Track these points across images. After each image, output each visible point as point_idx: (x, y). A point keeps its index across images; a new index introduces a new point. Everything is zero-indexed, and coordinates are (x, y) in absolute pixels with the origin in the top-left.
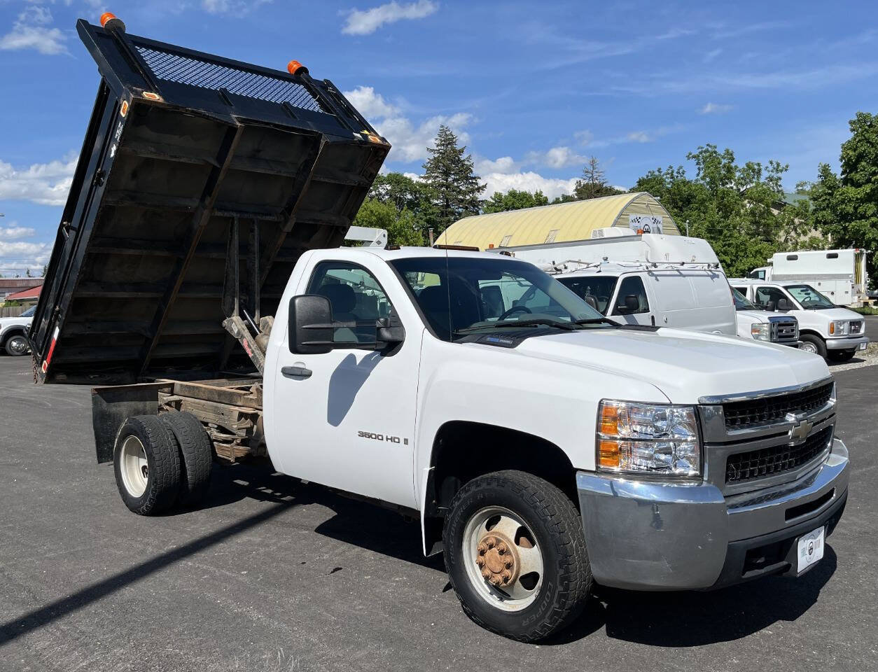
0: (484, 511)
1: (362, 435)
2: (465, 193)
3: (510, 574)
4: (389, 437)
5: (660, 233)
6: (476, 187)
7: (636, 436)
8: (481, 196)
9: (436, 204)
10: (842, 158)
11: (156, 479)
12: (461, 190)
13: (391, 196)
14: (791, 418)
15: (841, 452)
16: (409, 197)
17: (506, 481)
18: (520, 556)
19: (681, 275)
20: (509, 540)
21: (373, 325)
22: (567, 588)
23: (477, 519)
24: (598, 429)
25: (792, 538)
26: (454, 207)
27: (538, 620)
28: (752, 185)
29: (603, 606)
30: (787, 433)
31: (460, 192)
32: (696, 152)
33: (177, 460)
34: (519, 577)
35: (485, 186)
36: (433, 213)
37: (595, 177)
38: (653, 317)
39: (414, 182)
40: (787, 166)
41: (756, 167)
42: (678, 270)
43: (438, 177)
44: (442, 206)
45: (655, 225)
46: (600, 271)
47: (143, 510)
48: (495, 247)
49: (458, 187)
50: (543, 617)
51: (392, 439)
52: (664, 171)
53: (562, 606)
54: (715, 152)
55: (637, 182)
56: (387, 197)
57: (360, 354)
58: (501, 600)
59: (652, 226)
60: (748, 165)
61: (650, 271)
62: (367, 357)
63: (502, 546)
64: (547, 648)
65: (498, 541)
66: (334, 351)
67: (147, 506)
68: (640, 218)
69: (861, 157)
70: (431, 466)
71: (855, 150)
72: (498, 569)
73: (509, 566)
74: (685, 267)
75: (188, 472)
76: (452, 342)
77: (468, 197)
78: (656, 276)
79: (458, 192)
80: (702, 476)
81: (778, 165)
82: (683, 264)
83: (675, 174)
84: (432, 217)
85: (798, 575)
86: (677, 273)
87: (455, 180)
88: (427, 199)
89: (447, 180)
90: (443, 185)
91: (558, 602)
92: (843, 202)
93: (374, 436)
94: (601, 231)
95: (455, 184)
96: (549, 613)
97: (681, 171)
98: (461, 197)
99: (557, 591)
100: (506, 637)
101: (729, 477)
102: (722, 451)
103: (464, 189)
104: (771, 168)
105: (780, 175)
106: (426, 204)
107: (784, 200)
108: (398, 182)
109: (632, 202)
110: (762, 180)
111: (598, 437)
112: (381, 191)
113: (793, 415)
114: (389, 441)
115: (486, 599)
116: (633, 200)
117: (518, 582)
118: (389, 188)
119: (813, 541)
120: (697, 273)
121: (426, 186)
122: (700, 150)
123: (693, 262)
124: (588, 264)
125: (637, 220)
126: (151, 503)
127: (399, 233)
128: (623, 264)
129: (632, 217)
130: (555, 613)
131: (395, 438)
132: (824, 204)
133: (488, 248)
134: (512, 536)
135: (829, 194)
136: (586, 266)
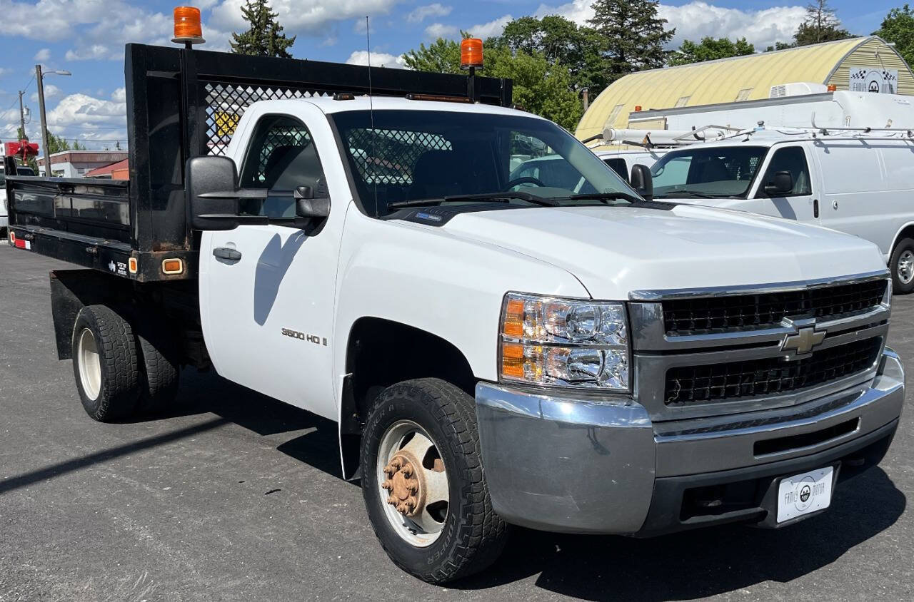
0: (398, 426)
1: (287, 333)
2: (645, 42)
3: (415, 502)
4: (310, 337)
5: (892, 92)
6: (661, 33)
7: (551, 339)
8: (665, 46)
9: (607, 57)
11: (107, 380)
12: (640, 37)
13: (547, 46)
14: (788, 324)
15: (895, 374)
16: (571, 47)
17: (417, 389)
18: (427, 482)
19: (865, 145)
20: (416, 461)
21: (292, 195)
22: (470, 521)
23: (391, 436)
24: (501, 328)
25: (770, 477)
26: (631, 60)
27: (443, 558)
29: (556, 549)
30: (777, 343)
31: (639, 40)
33: (134, 358)
34: (426, 506)
35: (673, 32)
36: (601, 69)
37: (823, 17)
38: (816, 202)
39: (578, 28)
42: (860, 139)
43: (610, 20)
44: (614, 59)
45: (886, 82)
46: (747, 140)
47: (99, 416)
48: (642, 110)
49: (637, 33)
50: (446, 555)
51: (312, 339)
53: (466, 542)
55: (882, 25)
56: (541, 48)
57: (286, 232)
58: (415, 533)
59: (881, 81)
61: (819, 140)
62: (293, 237)
63: (407, 468)
64: (456, 592)
65: (405, 462)
66: (241, 227)
67: (101, 411)
68: (865, 72)
70: (347, 372)
72: (404, 495)
73: (414, 492)
74: (871, 134)
75: (149, 374)
76: (379, 218)
77: (649, 47)
78: (826, 147)
79: (637, 40)
80: (632, 393)
82: (869, 130)
84: (599, 73)
85: (778, 526)
86: (859, 143)
87: (634, 24)
88: (595, 51)
89: (622, 25)
90: (616, 31)
91: (461, 537)
93: (296, 335)
94: (783, 89)
95: (633, 29)
96: (452, 551)
98: (640, 47)
99: (460, 524)
100: (415, 576)
101: (669, 396)
102: (658, 362)
103: (645, 36)
106: (593, 57)
108: (555, 27)
109: (854, 50)
111: (500, 339)
112: (534, 39)
113: (792, 322)
114: (310, 340)
115: (398, 531)
116: (858, 46)
117: (425, 513)
118: (544, 35)
119: (811, 484)
120: (892, 143)
121: (592, 32)
123: (888, 128)
124: (739, 131)
125: (861, 75)
126: (105, 408)
127: (549, 94)
128: (784, 130)
129: (854, 70)
130: (458, 550)
131: (315, 337)
134: (420, 457)
136: (734, 133)
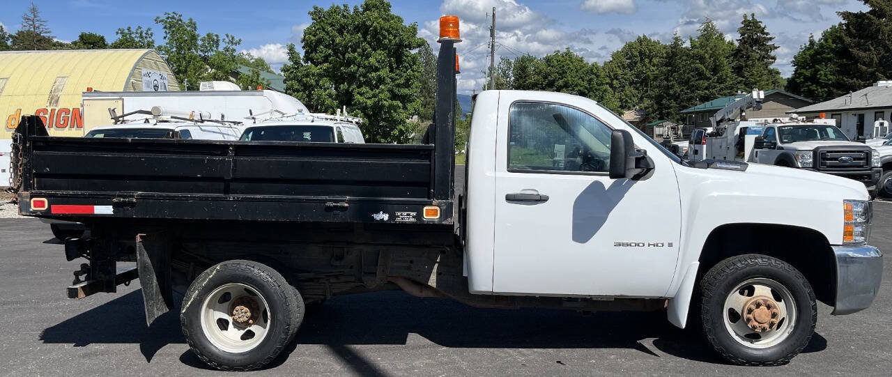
10: (304, 40)
28: (212, 53)
32: (164, 17)
37: (37, 26)
40: (240, 40)
41: (215, 38)
52: (133, 30)
54: (181, 20)
60: (208, 35)
68: (150, 73)
69: (319, 42)
71: (315, 36)
81: (233, 38)
83: (144, 35)
92: (307, 76)
97: (149, 32)
104: (227, 40)
105: (234, 47)
107: (239, 70)
110: (221, 49)
116: (145, 55)
122: (167, 16)
125: (148, 74)
129: (144, 71)
132: (292, 76)
133: (85, 91)
135: (296, 68)
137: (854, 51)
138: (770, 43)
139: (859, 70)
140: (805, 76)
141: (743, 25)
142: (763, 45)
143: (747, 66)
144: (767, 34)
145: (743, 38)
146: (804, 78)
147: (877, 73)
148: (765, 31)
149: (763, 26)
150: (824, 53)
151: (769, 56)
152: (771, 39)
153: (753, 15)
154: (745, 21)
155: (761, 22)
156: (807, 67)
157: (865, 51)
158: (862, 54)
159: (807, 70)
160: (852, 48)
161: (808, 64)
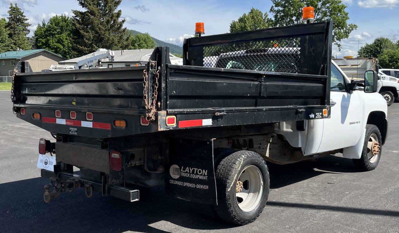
1: (350, 123)
51: (357, 122)
93: (353, 123)
137: (82, 31)
138: (26, 22)
139: (85, 42)
140: (42, 43)
141: (11, 10)
142: (22, 23)
143: (15, 34)
144: (24, 16)
145: (11, 17)
146: (42, 44)
147: (93, 44)
148: (23, 15)
149: (22, 11)
150: (51, 30)
151: (26, 29)
152: (27, 20)
153: (16, 4)
154: (11, 7)
155: (21, 9)
156: (43, 38)
157: (87, 32)
158: (85, 34)
159: (43, 39)
160: (80, 30)
161: (43, 36)
